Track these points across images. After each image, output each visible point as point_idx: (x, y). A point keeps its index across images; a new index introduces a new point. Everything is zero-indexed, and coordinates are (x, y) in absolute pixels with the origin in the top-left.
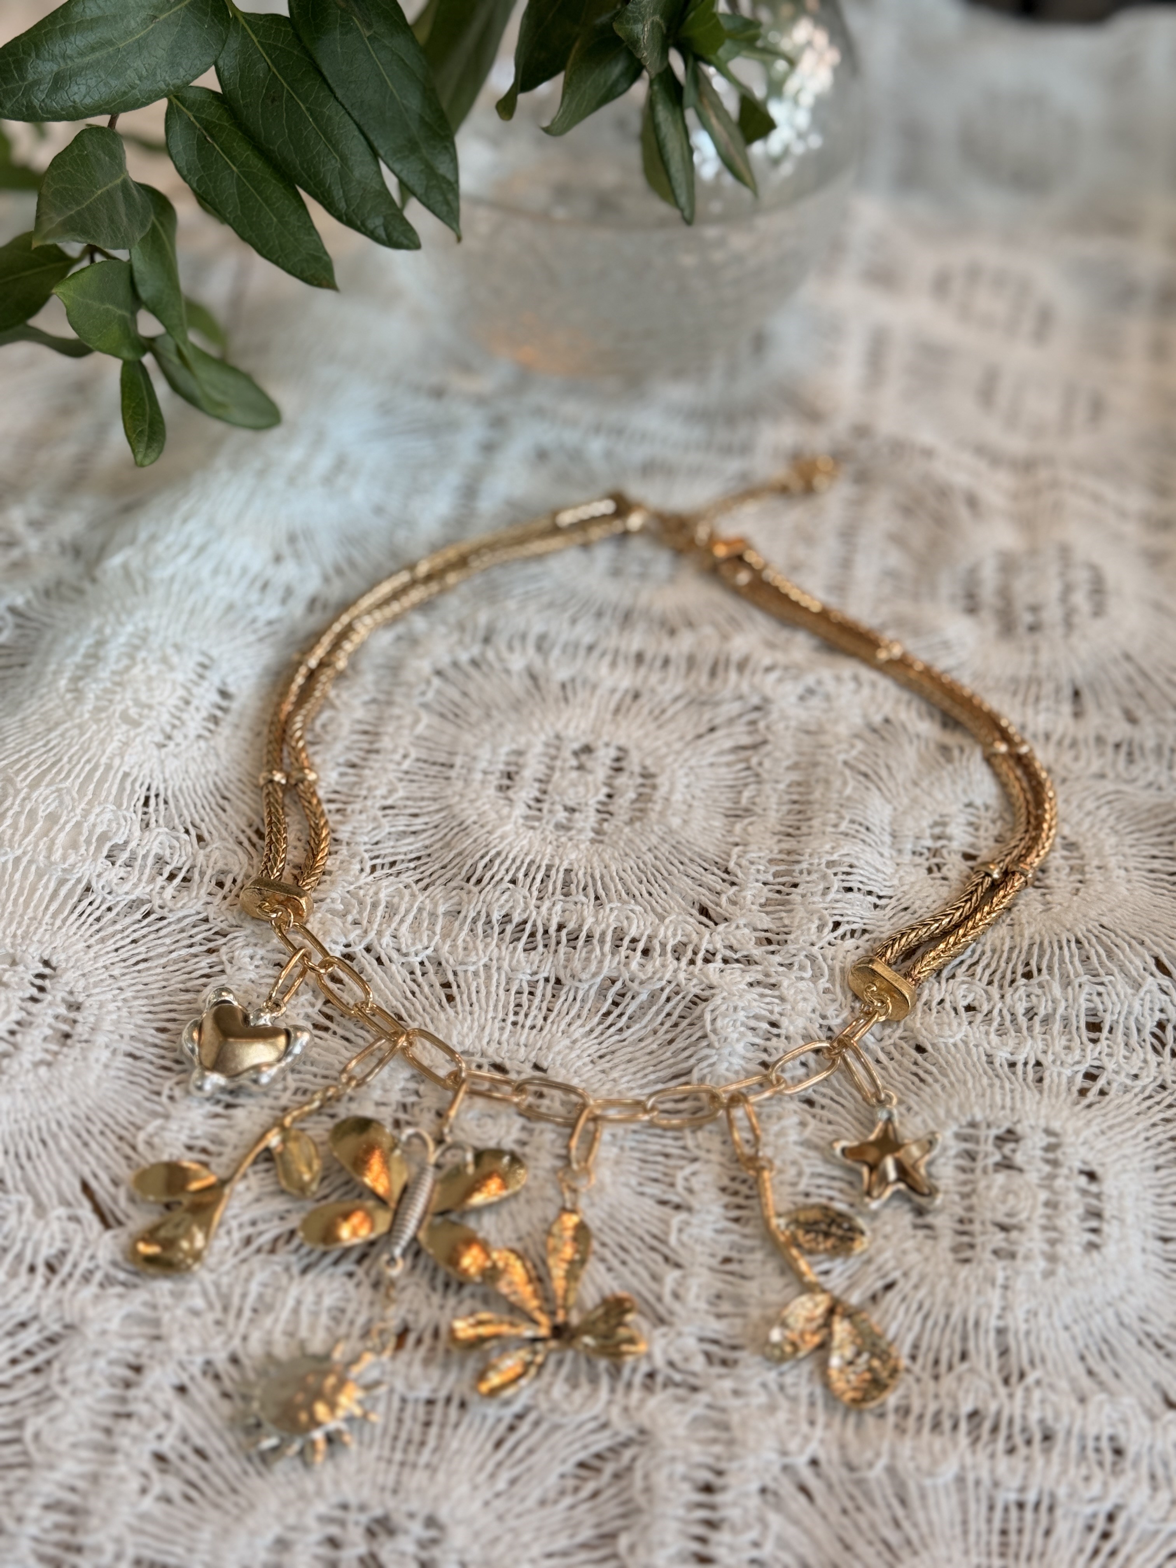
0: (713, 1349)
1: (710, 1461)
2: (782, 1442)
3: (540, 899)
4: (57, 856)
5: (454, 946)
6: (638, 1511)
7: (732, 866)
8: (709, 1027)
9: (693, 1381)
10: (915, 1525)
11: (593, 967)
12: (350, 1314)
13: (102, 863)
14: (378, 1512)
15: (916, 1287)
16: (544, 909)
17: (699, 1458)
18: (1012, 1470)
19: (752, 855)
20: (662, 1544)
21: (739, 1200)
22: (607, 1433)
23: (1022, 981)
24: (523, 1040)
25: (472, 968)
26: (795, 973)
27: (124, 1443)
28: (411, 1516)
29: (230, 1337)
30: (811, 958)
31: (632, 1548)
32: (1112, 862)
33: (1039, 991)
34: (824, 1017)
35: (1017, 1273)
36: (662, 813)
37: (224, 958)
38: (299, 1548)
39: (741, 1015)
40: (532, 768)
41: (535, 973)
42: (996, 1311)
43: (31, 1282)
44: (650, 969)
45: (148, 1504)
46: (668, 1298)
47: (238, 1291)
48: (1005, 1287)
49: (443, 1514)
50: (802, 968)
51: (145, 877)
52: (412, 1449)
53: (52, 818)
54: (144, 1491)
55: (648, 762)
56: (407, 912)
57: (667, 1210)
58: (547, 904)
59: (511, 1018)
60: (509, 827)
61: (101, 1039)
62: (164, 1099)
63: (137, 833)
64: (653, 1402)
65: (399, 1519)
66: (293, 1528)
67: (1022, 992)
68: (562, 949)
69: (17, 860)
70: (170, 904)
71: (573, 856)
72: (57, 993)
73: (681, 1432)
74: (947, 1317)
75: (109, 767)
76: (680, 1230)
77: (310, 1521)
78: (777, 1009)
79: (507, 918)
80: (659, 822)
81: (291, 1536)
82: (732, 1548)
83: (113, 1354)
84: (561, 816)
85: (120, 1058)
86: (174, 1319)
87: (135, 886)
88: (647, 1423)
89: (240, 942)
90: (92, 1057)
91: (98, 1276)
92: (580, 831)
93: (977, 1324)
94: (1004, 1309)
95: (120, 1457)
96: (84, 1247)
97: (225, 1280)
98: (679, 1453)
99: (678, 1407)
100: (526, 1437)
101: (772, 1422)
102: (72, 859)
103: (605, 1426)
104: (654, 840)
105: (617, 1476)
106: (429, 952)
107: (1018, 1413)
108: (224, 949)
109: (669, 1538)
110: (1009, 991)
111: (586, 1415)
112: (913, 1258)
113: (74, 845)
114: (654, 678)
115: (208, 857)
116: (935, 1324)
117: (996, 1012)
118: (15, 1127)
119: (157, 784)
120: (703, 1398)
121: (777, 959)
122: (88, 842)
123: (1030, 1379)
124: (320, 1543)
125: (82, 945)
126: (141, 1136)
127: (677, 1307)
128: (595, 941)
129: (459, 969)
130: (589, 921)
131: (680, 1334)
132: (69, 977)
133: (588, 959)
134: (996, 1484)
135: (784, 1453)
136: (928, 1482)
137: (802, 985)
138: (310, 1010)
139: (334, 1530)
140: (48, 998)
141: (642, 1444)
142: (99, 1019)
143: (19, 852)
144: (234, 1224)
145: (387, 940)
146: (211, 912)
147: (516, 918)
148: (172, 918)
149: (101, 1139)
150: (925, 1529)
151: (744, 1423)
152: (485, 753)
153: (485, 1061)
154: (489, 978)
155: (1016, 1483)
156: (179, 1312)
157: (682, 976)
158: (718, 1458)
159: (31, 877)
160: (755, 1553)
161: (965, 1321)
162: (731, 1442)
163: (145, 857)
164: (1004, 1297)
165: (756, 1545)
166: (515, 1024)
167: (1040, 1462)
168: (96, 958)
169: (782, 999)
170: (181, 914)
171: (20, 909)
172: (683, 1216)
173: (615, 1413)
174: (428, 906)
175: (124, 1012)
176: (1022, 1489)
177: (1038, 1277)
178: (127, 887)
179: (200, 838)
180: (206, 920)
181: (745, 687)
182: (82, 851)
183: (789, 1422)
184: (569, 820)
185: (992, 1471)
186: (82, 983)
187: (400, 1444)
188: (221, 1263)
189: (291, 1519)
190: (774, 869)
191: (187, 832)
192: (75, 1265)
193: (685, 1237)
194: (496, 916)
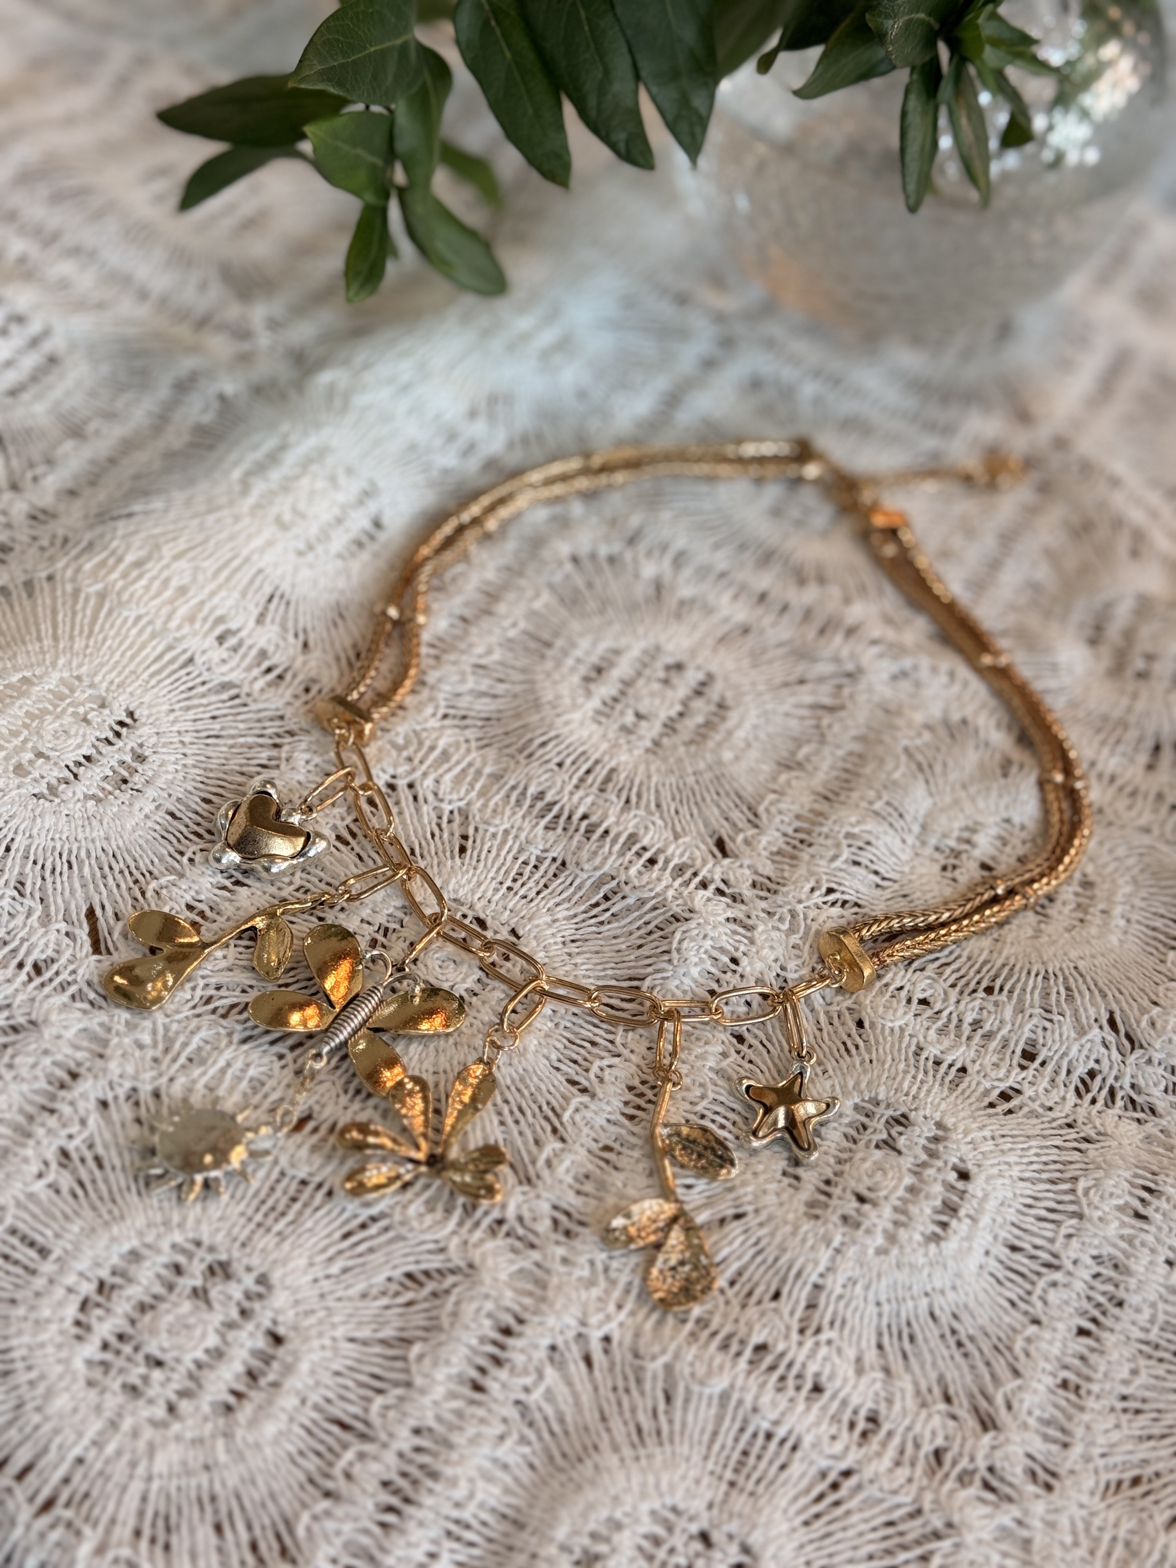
0: (563, 1218)
1: (517, 1308)
2: (585, 1314)
3: (577, 787)
4: (173, 624)
5: (485, 806)
6: (439, 1329)
7: (761, 810)
8: (675, 945)
9: (532, 1238)
10: (671, 1422)
11: (598, 860)
12: (267, 1088)
13: (211, 640)
14: (223, 1257)
15: (761, 1225)
16: (576, 798)
17: (508, 1303)
18: (774, 1404)
19: (783, 806)
20: (447, 1363)
21: (641, 1102)
22: (441, 1257)
23: (981, 994)
24: (510, 905)
25: (492, 830)
26: (774, 921)
27: (40, 1132)
28: (249, 1269)
29: (160, 1075)
30: (793, 914)
31: (421, 1357)
32: (1118, 910)
33: (991, 1008)
34: (783, 968)
35: (854, 1242)
36: (720, 745)
37: (284, 755)
38: (147, 1264)
39: (708, 943)
40: (623, 668)
41: (545, 851)
42: (821, 1268)
43: (15, 976)
44: (645, 878)
45: (39, 1187)
46: (541, 1162)
47: (182, 1039)
48: (838, 1251)
49: (276, 1277)
50: (781, 919)
51: (245, 664)
52: (273, 1216)
53: (182, 590)
54: (40, 1176)
55: (729, 694)
56: (458, 763)
57: (574, 1090)
58: (580, 793)
59: (509, 883)
60: (577, 716)
61: (151, 793)
62: (185, 860)
63: (251, 623)
64: (490, 1245)
65: (237, 1268)
66: (148, 1246)
67: (977, 1003)
68: (578, 837)
69: (138, 618)
70: (256, 694)
71: (624, 758)
72: (129, 741)
73: (503, 1276)
74: (776, 1260)
75: (247, 560)
76: (577, 1110)
77: (165, 1246)
78: (742, 948)
79: (540, 795)
80: (713, 751)
81: (144, 1252)
82: (504, 1386)
83: (59, 1057)
84: (629, 718)
85: (161, 813)
86: (119, 1045)
87: (232, 670)
88: (477, 1261)
89: (303, 746)
90: (137, 806)
91: (73, 989)
92: (641, 738)
93: (799, 1275)
94: (828, 1269)
95: (31, 1142)
96: (70, 962)
97: (175, 1027)
98: (493, 1293)
99: (511, 1256)
100: (372, 1237)
101: (584, 1294)
102: (186, 630)
103: (442, 1250)
104: (702, 765)
105: (435, 1294)
106: (462, 804)
107: (801, 1358)
108: (286, 748)
109: (454, 1360)
110: (966, 998)
111: (428, 1237)
112: (770, 1199)
113: (191, 619)
114: (768, 620)
115: (305, 663)
116: (764, 1261)
117: (945, 1014)
118: (51, 844)
119: (285, 587)
120: (536, 1255)
121: (763, 904)
122: (205, 620)
123: (824, 1337)
124: (166, 1266)
125: (166, 707)
126: (154, 884)
127: (546, 1173)
128: (608, 839)
129: (482, 827)
130: (611, 820)
131: (538, 1197)
132: (144, 732)
133: (595, 853)
134: (755, 1410)
135: (583, 1323)
136: (696, 1388)
137: (775, 934)
138: (339, 823)
139: (181, 1259)
140: (120, 744)
141: (467, 1276)
142: (156, 775)
143: (142, 611)
144: (201, 983)
145: (429, 782)
146: (288, 712)
147: (549, 798)
148: (253, 707)
149: (119, 877)
150: (677, 1427)
151: (559, 1288)
152: (584, 644)
153: (470, 914)
154: (504, 842)
155: (773, 1415)
156: (127, 1040)
157: (671, 893)
158: (525, 1308)
159: (146, 635)
160: (522, 1397)
161: (789, 1268)
162: (543, 1299)
163: (250, 647)
164: (833, 1259)
165: (527, 1390)
166: (510, 889)
167: (801, 1407)
168: (174, 722)
169: (752, 942)
170: (261, 706)
171: (125, 661)
172: (585, 1099)
173: (455, 1241)
174: (478, 763)
175: (180, 776)
176: (776, 1423)
177: (871, 1251)
178: (225, 668)
179: (306, 645)
180: (282, 718)
181: (845, 653)
182: (197, 625)
183: (600, 1299)
184: (635, 725)
185: (757, 1398)
186: (153, 740)
187: (264, 1208)
188: (177, 1012)
189: (149, 1239)
190: (797, 824)
191: (296, 636)
192: (57, 973)
193: (578, 1117)
194: (532, 790)
